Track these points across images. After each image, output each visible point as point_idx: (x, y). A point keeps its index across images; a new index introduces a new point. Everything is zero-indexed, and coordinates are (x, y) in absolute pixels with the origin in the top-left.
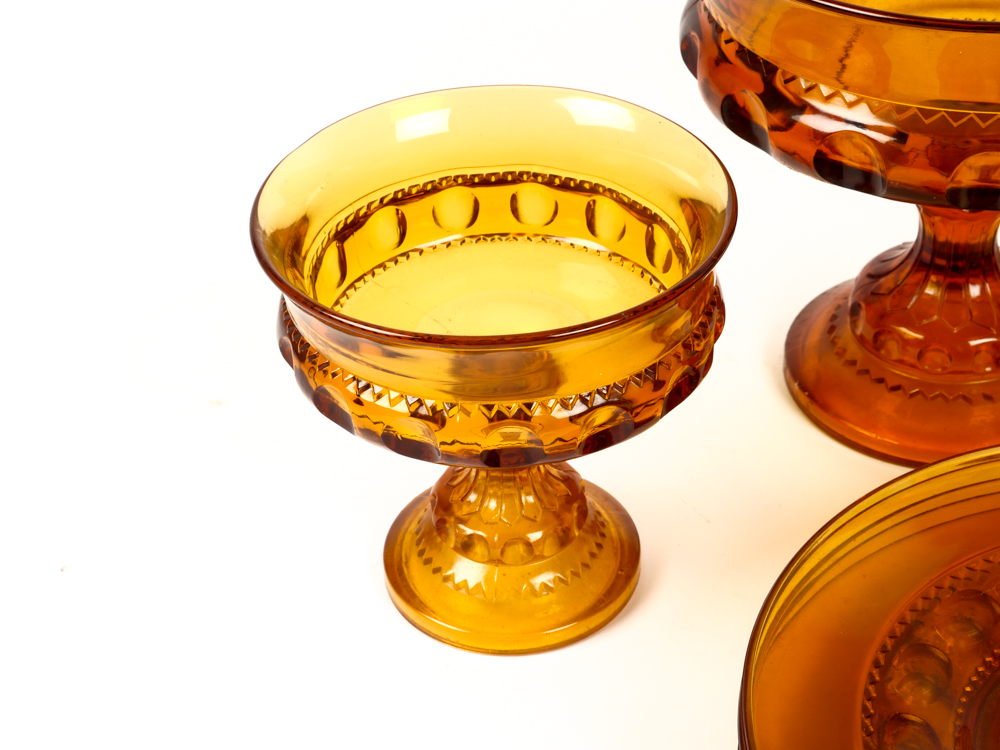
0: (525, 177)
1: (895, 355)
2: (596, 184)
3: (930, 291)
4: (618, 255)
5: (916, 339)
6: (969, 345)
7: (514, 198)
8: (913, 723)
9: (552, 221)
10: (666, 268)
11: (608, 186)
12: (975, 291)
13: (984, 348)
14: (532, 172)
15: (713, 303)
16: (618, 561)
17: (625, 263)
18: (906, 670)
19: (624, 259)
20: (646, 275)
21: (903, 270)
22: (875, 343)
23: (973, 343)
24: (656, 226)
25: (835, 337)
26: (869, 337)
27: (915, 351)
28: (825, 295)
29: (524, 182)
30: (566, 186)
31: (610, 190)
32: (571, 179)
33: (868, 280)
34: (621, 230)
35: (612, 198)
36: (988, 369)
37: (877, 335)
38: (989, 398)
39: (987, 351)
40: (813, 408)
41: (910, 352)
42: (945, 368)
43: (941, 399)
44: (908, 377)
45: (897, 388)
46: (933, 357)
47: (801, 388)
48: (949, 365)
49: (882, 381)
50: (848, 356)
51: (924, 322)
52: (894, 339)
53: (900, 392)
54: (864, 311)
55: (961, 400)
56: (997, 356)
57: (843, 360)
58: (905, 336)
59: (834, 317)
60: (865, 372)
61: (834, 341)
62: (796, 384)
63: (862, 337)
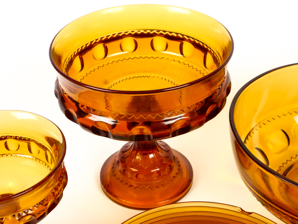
0: (8, 137)
1: (129, 176)
2: (29, 138)
3: (137, 157)
4: (38, 159)
5: (136, 171)
6: (151, 172)
7: (6, 143)
9: (18, 149)
10: (51, 163)
11: (33, 139)
12: (151, 156)
14: (10, 136)
15: (62, 173)
17: (40, 161)
19: (40, 160)
20: (46, 165)
21: (131, 150)
22: (124, 172)
24: (47, 151)
25: (113, 170)
26: (122, 170)
27: (135, 175)
28: (112, 155)
29: (8, 138)
30: (21, 139)
31: (33, 140)
32: (22, 137)
33: (122, 153)
34: (38, 152)
35: (34, 142)
37: (124, 170)
38: (157, 187)
39: (156, 173)
40: (107, 193)
41: (133, 175)
42: (143, 179)
43: (143, 188)
44: (134, 183)
45: (131, 186)
46: (141, 176)
47: (104, 187)
48: (145, 179)
49: (127, 184)
50: (117, 176)
51: (137, 166)
52: (128, 171)
53: (132, 187)
54: (120, 163)
55: (149, 188)
56: (159, 174)
57: (116, 178)
58: (132, 171)
59: (114, 164)
60: (122, 181)
61: (113, 172)
62: (103, 186)
63: (120, 170)
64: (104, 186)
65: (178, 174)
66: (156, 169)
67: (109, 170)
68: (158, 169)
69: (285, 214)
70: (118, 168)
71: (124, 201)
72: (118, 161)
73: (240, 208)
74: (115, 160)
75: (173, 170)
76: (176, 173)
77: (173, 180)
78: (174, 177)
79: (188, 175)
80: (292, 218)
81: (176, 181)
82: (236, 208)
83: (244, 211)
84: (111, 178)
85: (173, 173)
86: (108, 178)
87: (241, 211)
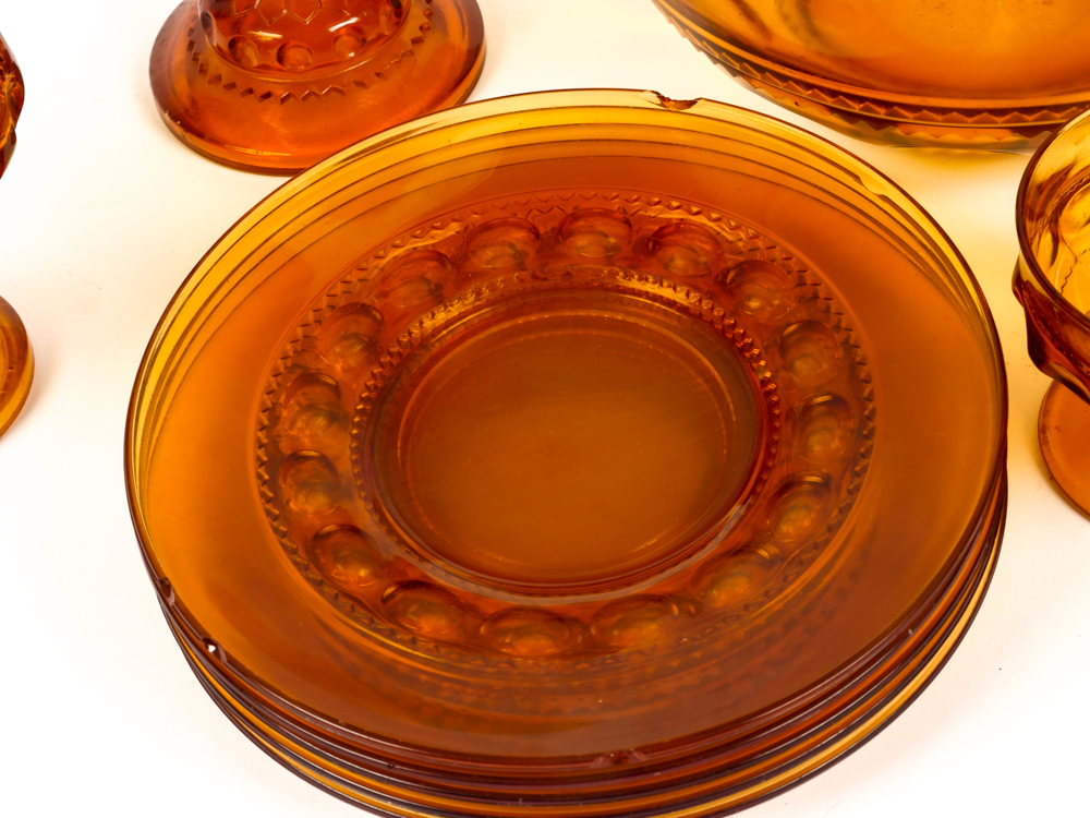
1: (255, 63)
5: (275, 39)
6: (329, 32)
8: (311, 458)
13: (342, 32)
16: (7, 356)
18: (299, 404)
22: (233, 54)
23: (333, 29)
25: (195, 54)
26: (225, 46)
27: (274, 52)
36: (352, 55)
37: (232, 44)
38: (361, 84)
39: (348, 34)
40: (189, 137)
41: (269, 54)
42: (308, 65)
43: (312, 97)
44: (275, 82)
45: (267, 95)
46: (294, 55)
47: (172, 118)
48: (310, 60)
49: (250, 91)
50: (211, 72)
51: (275, 20)
52: (249, 45)
53: (271, 98)
54: (214, 22)
55: (334, 93)
56: (360, 37)
57: (208, 78)
58: (263, 40)
59: (191, 31)
60: (231, 86)
61: (195, 59)
62: (166, 115)
63: (219, 48)
64: (170, 114)
65: (428, 28)
66: (348, 19)
67: (179, 54)
68: (353, 20)
69: (809, 86)
70: (211, 42)
71: (250, 151)
72: (205, 18)
73: (653, 92)
74: (196, 17)
75: (410, 17)
76: (421, 28)
77: (411, 53)
78: (416, 41)
79: (467, 29)
80: (834, 94)
81: (424, 54)
82: (641, 94)
83: (669, 100)
84: (191, 82)
85: (411, 29)
86: (181, 85)
87: (659, 102)
